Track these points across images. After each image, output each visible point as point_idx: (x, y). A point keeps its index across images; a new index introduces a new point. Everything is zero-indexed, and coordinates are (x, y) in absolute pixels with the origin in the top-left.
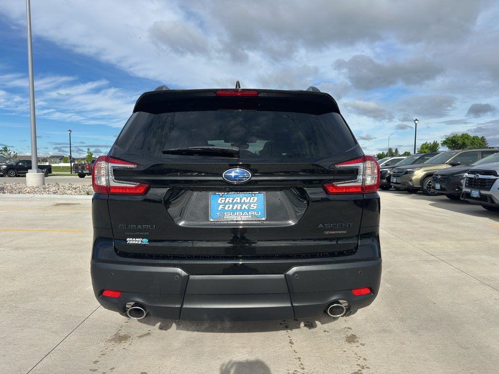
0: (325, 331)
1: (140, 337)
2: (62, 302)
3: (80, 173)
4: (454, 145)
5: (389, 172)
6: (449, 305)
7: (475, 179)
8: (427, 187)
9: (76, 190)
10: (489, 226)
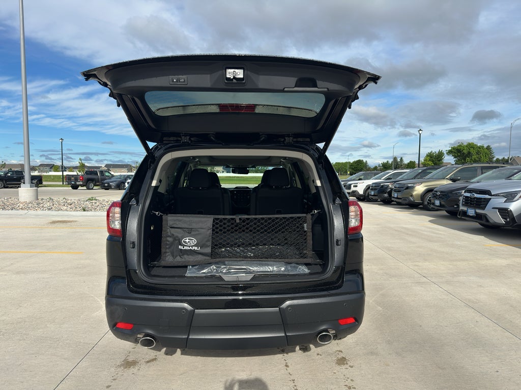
0: (318, 354)
1: (148, 362)
2: (70, 329)
3: (73, 184)
4: (459, 154)
5: (390, 186)
6: (433, 328)
7: (471, 198)
8: (428, 202)
9: (72, 206)
10: (483, 245)
